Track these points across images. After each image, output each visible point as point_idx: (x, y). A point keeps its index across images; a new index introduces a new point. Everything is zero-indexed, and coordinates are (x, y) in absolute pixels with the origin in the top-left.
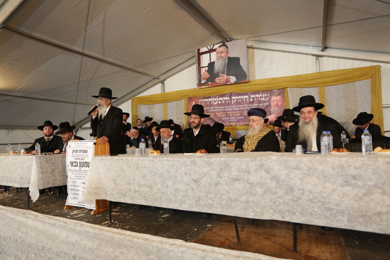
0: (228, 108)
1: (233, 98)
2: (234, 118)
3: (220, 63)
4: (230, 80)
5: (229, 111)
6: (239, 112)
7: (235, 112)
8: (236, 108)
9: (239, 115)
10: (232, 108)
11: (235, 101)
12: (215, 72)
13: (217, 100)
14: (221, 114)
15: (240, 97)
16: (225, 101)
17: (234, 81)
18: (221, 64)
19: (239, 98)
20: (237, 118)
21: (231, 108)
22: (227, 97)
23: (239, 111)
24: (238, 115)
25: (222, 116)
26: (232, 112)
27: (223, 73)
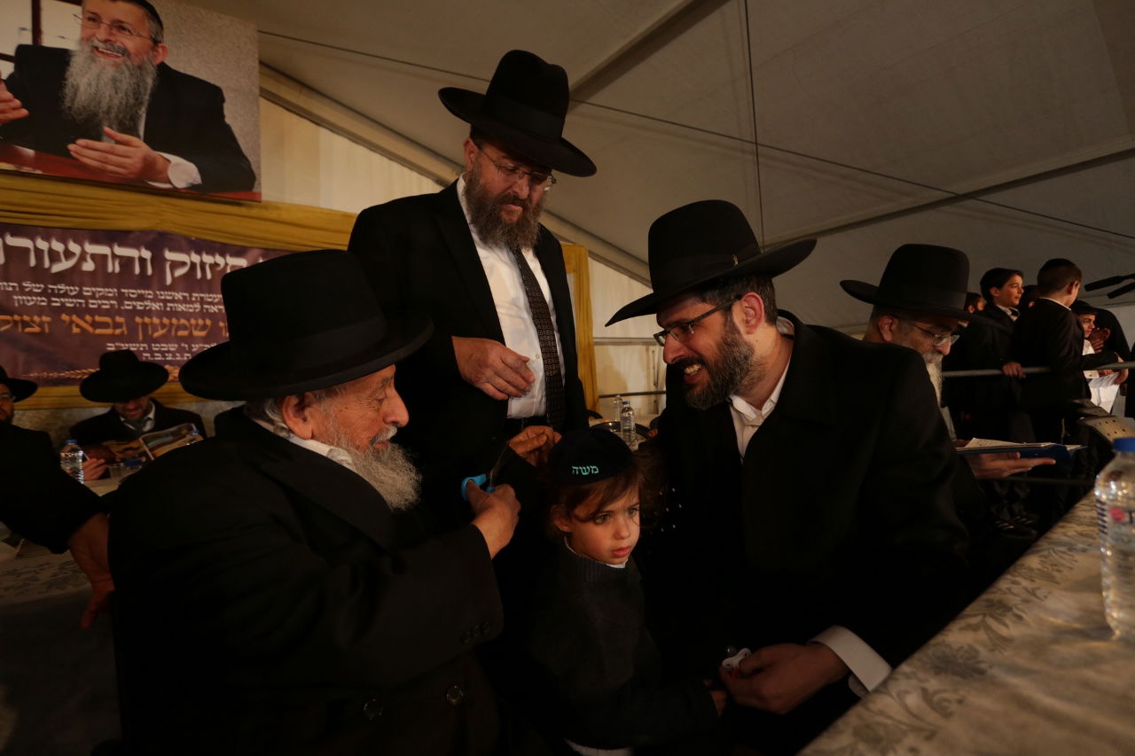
0: (141, 298)
1: (170, 256)
2: (173, 347)
3: (110, 72)
4: (164, 171)
5: (147, 313)
6: (201, 322)
7: (183, 321)
8: (185, 301)
9: (203, 333)
10: (165, 301)
11: (180, 272)
12: (68, 104)
13: (68, 254)
14: (95, 325)
15: (208, 259)
16: (126, 263)
17: (191, 181)
18: (114, 80)
19: (203, 265)
20: (191, 348)
21: (161, 301)
22: (137, 247)
23: (204, 320)
24: (197, 333)
25: (98, 331)
26: (166, 321)
27: (128, 127)
